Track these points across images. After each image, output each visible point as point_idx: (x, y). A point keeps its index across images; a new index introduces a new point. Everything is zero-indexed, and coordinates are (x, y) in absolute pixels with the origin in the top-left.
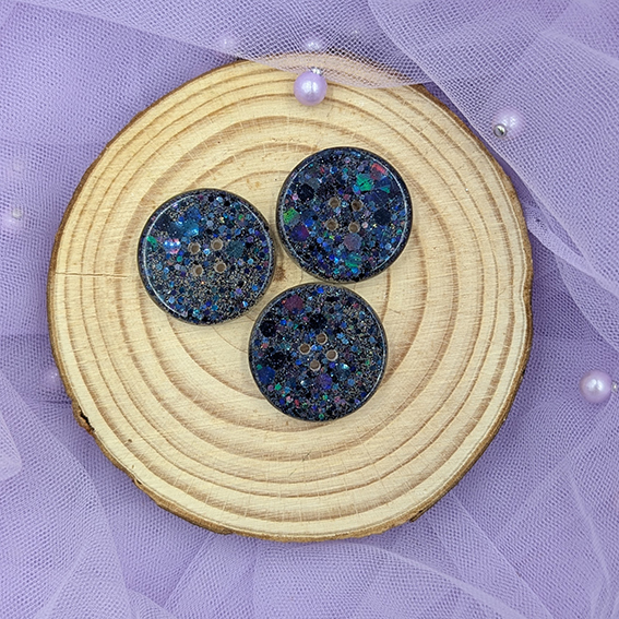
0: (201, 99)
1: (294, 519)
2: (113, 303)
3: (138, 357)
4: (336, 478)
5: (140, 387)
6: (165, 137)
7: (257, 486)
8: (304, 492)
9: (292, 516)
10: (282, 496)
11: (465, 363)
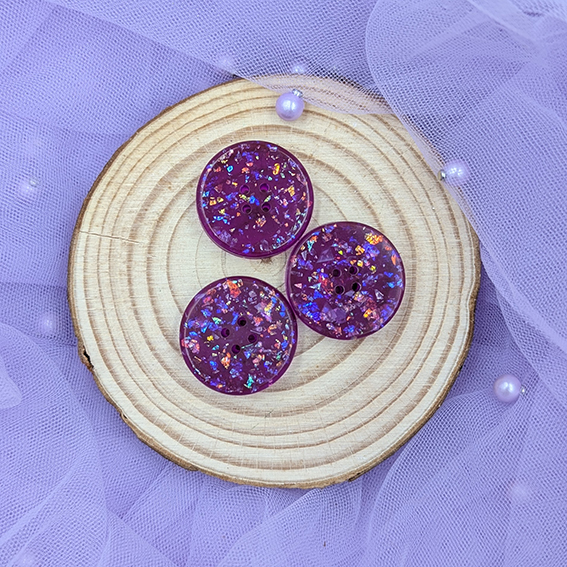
0: (221, 103)
1: (251, 466)
2: (124, 262)
3: (139, 311)
4: (291, 436)
5: (137, 337)
6: (187, 131)
7: (224, 433)
8: (262, 444)
9: (250, 462)
10: (244, 445)
11: (412, 354)
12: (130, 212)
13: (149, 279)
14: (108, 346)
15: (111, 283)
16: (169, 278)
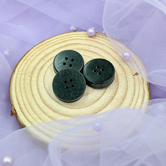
2: (29, 81)
3: (34, 95)
5: (33, 103)
6: (49, 46)
12: (31, 67)
13: (37, 85)
14: (23, 107)
15: (24, 87)
16: (44, 85)
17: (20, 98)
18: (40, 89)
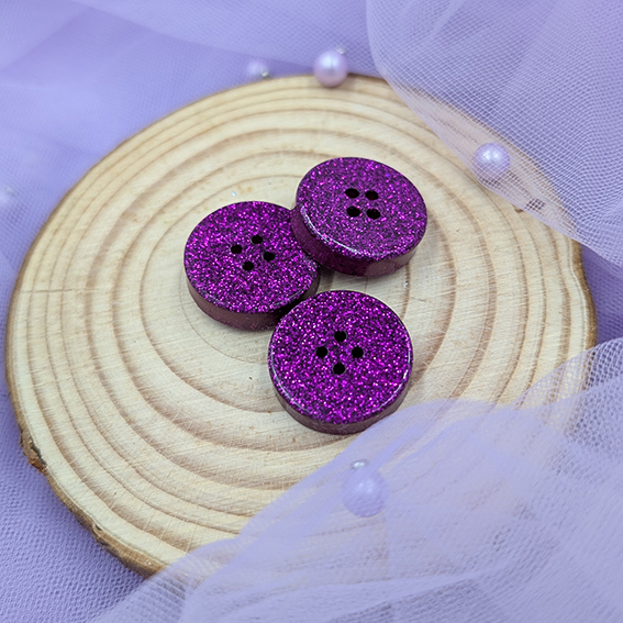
0: (189, 123)
2: (81, 317)
3: (106, 374)
5: (106, 410)
6: (152, 157)
11: (517, 350)
12: (86, 257)
13: (117, 331)
14: (65, 431)
15: (65, 347)
16: (145, 324)
17: (50, 396)
18: (130, 346)
